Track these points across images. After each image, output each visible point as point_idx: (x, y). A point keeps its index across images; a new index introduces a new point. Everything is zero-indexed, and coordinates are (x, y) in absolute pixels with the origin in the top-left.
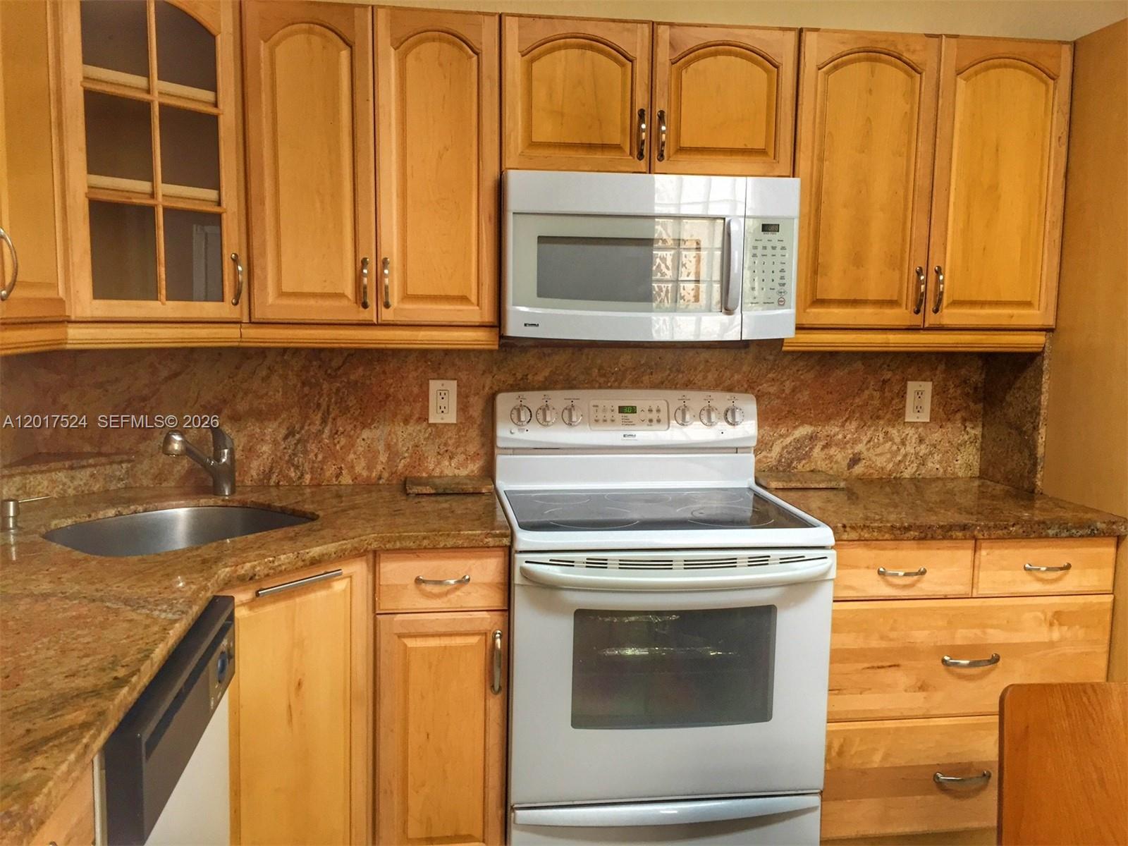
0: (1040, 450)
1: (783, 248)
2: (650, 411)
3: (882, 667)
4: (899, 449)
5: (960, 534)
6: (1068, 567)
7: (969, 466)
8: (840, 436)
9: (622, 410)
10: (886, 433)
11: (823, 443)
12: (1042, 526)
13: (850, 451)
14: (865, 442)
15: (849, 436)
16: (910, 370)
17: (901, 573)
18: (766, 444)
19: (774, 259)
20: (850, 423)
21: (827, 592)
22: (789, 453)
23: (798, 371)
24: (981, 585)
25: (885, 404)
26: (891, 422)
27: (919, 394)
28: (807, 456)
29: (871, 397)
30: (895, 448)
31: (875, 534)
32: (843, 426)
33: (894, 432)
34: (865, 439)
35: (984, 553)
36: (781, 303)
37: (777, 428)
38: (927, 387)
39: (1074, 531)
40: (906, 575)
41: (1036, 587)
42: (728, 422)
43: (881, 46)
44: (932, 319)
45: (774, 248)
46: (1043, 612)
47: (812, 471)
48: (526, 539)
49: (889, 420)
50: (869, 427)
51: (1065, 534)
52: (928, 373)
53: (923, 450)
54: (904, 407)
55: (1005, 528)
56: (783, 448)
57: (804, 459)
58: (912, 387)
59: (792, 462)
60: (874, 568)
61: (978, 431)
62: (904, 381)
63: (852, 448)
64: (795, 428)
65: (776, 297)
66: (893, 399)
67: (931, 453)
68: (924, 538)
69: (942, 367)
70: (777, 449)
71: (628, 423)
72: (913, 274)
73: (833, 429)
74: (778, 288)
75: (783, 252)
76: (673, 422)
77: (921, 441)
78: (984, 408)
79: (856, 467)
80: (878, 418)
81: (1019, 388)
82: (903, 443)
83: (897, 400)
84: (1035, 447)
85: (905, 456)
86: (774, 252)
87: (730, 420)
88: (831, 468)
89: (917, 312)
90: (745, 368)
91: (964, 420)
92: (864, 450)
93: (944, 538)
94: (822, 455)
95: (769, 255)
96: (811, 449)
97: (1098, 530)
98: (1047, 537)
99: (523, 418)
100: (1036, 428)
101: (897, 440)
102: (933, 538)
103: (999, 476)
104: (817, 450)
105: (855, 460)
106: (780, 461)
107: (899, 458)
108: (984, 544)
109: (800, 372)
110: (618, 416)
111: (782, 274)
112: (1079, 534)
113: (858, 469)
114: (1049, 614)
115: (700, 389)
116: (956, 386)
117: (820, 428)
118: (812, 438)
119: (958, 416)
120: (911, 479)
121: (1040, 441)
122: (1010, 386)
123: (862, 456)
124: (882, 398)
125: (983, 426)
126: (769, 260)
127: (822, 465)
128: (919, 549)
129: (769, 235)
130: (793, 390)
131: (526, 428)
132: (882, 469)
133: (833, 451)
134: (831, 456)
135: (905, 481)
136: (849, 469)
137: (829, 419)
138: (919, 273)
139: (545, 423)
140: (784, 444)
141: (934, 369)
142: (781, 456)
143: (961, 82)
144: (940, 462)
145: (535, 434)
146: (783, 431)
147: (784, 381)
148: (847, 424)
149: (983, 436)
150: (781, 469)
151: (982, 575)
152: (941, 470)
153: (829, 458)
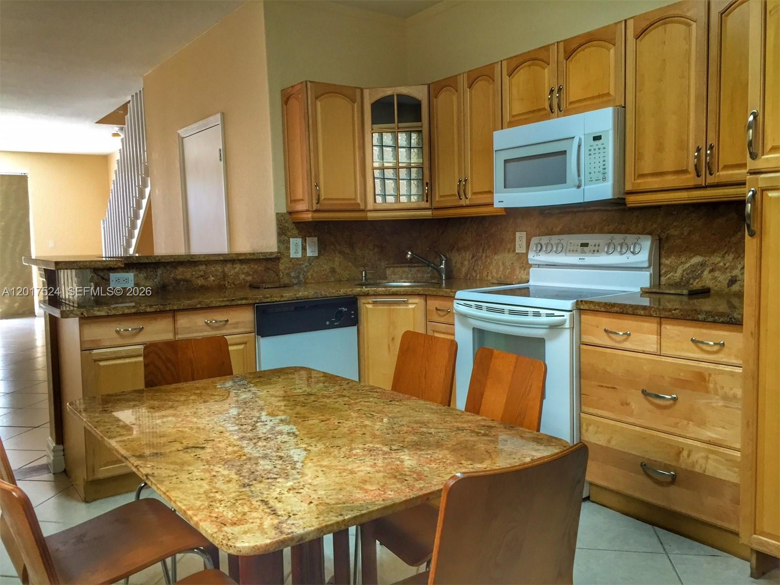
2: (595, 246)
6: (722, 345)
8: (722, 264)
9: (582, 245)
11: (710, 268)
12: (694, 312)
13: (729, 275)
14: (739, 269)
15: (728, 265)
18: (673, 268)
19: (599, 155)
20: (729, 255)
22: (687, 274)
28: (700, 276)
32: (723, 257)
34: (740, 266)
36: (604, 179)
37: (680, 256)
42: (631, 252)
44: (711, 180)
45: (599, 149)
63: (731, 272)
65: (601, 176)
71: (583, 252)
73: (716, 259)
74: (602, 171)
75: (604, 150)
79: (734, 286)
88: (716, 286)
89: (699, 176)
92: (739, 274)
94: (710, 276)
95: (597, 153)
96: (702, 272)
104: (706, 273)
105: (733, 281)
108: (665, 322)
109: (693, 221)
110: (579, 248)
111: (604, 163)
117: (708, 258)
118: (703, 265)
129: (597, 142)
131: (539, 254)
133: (717, 274)
136: (728, 287)
137: (714, 252)
139: (547, 252)
140: (684, 268)
142: (682, 276)
145: (543, 258)
146: (683, 260)
147: (683, 228)
150: (683, 284)
153: (715, 278)
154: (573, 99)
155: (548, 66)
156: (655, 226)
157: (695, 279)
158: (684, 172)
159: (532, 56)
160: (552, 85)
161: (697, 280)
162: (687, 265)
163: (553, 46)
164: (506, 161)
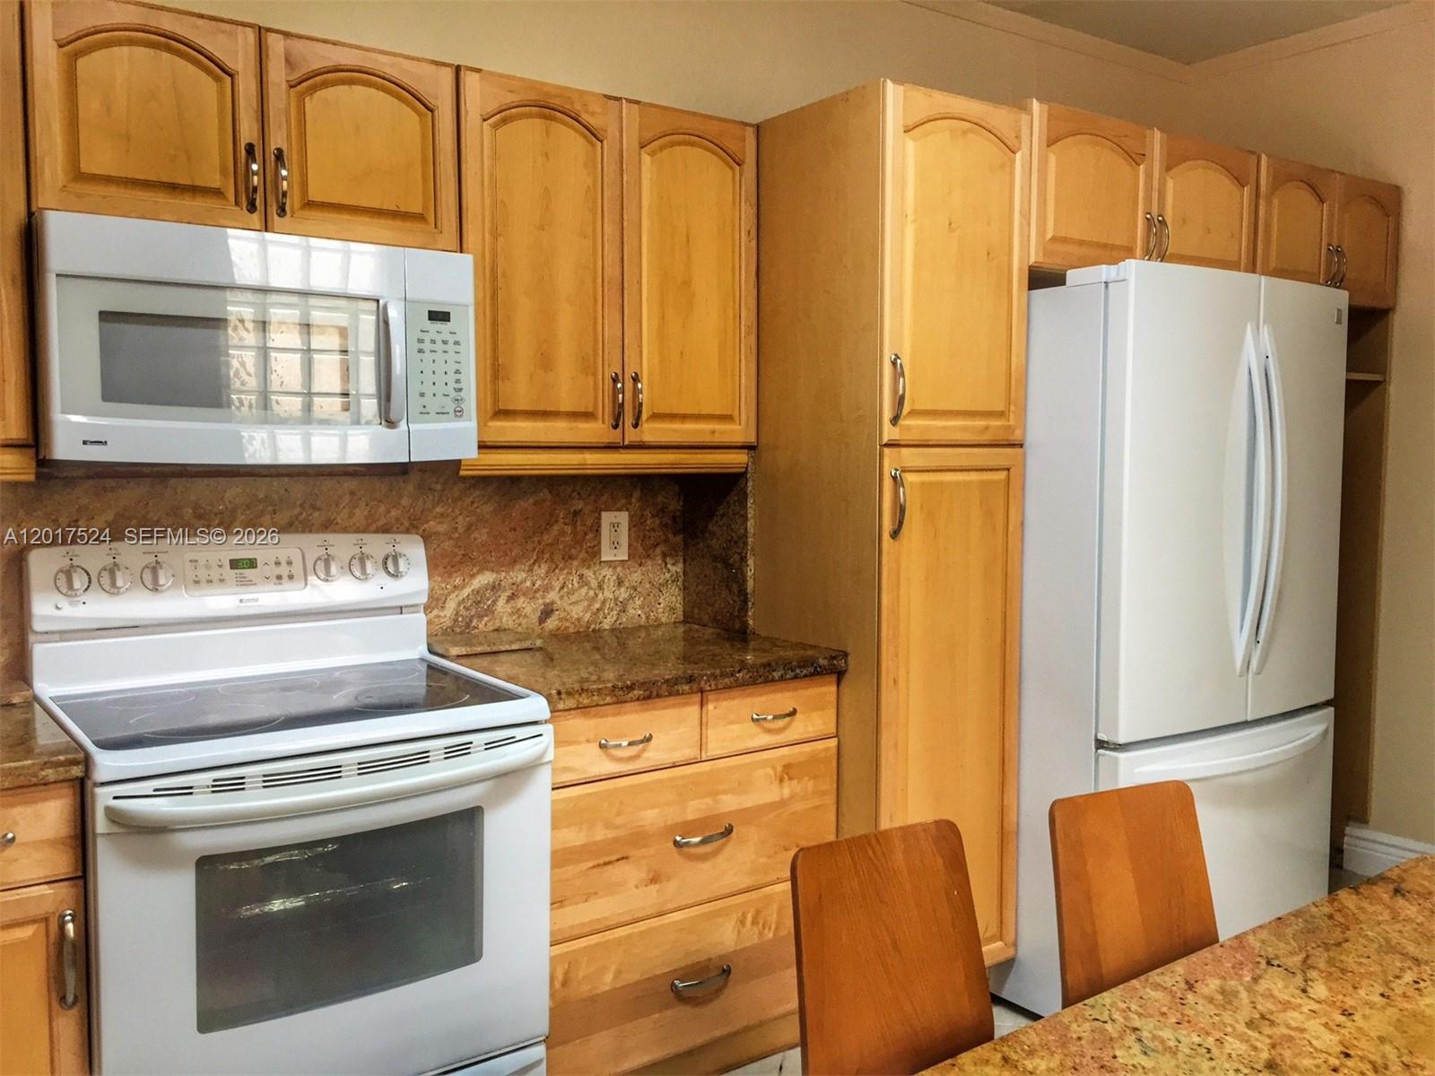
0: (750, 584)
1: (457, 343)
2: (278, 563)
3: (609, 863)
4: (596, 595)
5: (686, 688)
6: (794, 713)
7: (672, 609)
8: (528, 583)
9: (234, 564)
10: (581, 576)
11: (509, 593)
12: (768, 668)
13: (541, 601)
14: (557, 589)
15: (539, 583)
16: (604, 499)
17: (625, 743)
18: (438, 599)
19: (446, 356)
20: (539, 566)
21: (544, 778)
22: (467, 609)
23: (472, 503)
24: (710, 746)
25: (578, 542)
26: (586, 563)
27: (615, 526)
28: (490, 611)
29: (562, 533)
30: (591, 593)
31: (595, 698)
32: (531, 570)
33: (589, 574)
34: (557, 585)
35: (711, 707)
36: (459, 413)
37: (450, 576)
38: (623, 518)
39: (798, 671)
40: (630, 744)
41: (765, 739)
42: (389, 573)
43: (556, 102)
44: (632, 436)
45: (445, 342)
46: (774, 768)
47: (497, 630)
48: (108, 764)
49: (584, 561)
50: (562, 569)
51: (790, 674)
52: (623, 501)
53: (623, 594)
54: (600, 543)
55: (732, 675)
56: (459, 604)
57: (487, 615)
58: (607, 518)
59: (471, 621)
60: (594, 741)
61: (679, 568)
62: (598, 511)
63: (543, 597)
64: (473, 576)
65: (451, 407)
66: (586, 534)
67: (631, 597)
68: (649, 698)
69: (637, 494)
70: (451, 605)
71: (244, 583)
72: (608, 382)
73: (519, 575)
74: (453, 394)
75: (457, 348)
76: (312, 579)
77: (620, 583)
78: (685, 543)
79: (549, 621)
80: (571, 558)
81: (723, 515)
82: (600, 587)
83: (590, 536)
84: (745, 581)
85: (604, 603)
86: (445, 347)
87: (391, 569)
88: (520, 625)
89: (616, 427)
90: (405, 502)
91: (664, 555)
92: (556, 598)
93: (670, 694)
94: (508, 609)
95: (440, 351)
96: (495, 602)
97: (820, 667)
98: (773, 680)
99: (77, 585)
100: (743, 559)
101: (594, 583)
102: (658, 696)
103: (706, 618)
104: (501, 602)
105: (547, 612)
106: (456, 621)
107: (597, 606)
108: (711, 696)
109: (476, 505)
110: (231, 574)
111: (458, 376)
112: (803, 674)
113: (552, 623)
114: (779, 769)
115: (345, 530)
116: (653, 516)
117: (503, 574)
118: (495, 588)
119: (658, 551)
120: (612, 630)
121: (749, 574)
122: (711, 514)
123: (555, 607)
124: (574, 533)
125: (685, 561)
126: (440, 357)
127: (508, 622)
128: (642, 711)
129: (438, 326)
130: (469, 528)
131: (83, 599)
132: (578, 619)
133: (521, 602)
134: (519, 609)
135: (606, 633)
136: (540, 624)
137: (514, 562)
138: (615, 380)
139: (113, 589)
140: (461, 598)
141: (628, 497)
142: (456, 614)
143: (646, 159)
144: (642, 607)
145: (97, 607)
146: (458, 581)
147: (456, 517)
148: (536, 567)
149: (685, 573)
150: (458, 630)
151: (711, 733)
152: (643, 617)
153: (517, 612)
154: (314, 195)
155: (230, 78)
157: (480, 617)
158: (588, 416)
159: (167, 23)
160: (248, 132)
161: (486, 619)
162: (466, 592)
163: (249, 30)
164: (105, 316)
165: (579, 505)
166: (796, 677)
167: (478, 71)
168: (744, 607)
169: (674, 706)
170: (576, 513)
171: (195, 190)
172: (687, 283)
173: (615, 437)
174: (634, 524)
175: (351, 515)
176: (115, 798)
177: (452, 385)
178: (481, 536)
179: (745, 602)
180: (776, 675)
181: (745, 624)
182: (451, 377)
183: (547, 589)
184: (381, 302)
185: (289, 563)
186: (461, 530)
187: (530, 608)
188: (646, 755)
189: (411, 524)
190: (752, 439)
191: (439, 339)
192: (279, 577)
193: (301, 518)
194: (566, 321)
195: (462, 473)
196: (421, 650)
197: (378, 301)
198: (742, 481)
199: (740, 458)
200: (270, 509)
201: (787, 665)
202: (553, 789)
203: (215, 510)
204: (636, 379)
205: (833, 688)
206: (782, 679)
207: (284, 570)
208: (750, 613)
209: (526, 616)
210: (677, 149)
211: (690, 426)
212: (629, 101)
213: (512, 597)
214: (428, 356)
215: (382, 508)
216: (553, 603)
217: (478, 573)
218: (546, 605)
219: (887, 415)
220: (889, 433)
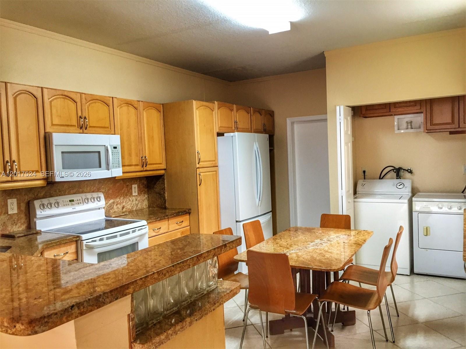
0: (166, 197)
1: (118, 153)
2: (77, 200)
4: (132, 203)
5: (166, 218)
6: (183, 222)
7: (146, 205)
8: (120, 201)
9: (70, 201)
10: (129, 199)
11: (116, 204)
12: (178, 213)
13: (122, 205)
15: (121, 201)
16: (132, 182)
17: (156, 229)
19: (116, 156)
21: (147, 236)
22: (109, 208)
24: (170, 228)
25: (128, 191)
26: (130, 196)
27: (135, 188)
28: (113, 208)
29: (125, 190)
30: (131, 203)
31: (153, 220)
32: (120, 198)
33: (130, 198)
34: (125, 201)
35: (170, 221)
38: (136, 186)
40: (158, 229)
41: (178, 227)
42: (98, 201)
43: (129, 103)
46: (180, 232)
47: (114, 212)
49: (129, 196)
50: (125, 198)
52: (136, 182)
53: (137, 202)
54: (132, 192)
56: (107, 207)
58: (133, 186)
60: (151, 229)
61: (146, 196)
62: (131, 185)
63: (122, 204)
64: (109, 201)
65: (118, 165)
66: (129, 190)
67: (139, 203)
71: (72, 205)
72: (141, 158)
73: (118, 200)
74: (118, 163)
76: (85, 203)
77: (136, 200)
78: (148, 190)
79: (124, 209)
80: (127, 195)
81: (158, 184)
82: (133, 201)
83: (130, 190)
84: (165, 197)
85: (133, 205)
86: (116, 154)
87: (98, 199)
89: (142, 167)
90: (96, 185)
91: (144, 193)
92: (125, 204)
93: (164, 219)
96: (114, 206)
97: (187, 212)
100: (164, 193)
101: (132, 201)
102: (162, 219)
103: (155, 206)
104: (115, 206)
105: (123, 208)
107: (132, 205)
108: (170, 219)
110: (70, 203)
113: (124, 210)
114: (181, 233)
116: (142, 185)
117: (115, 200)
118: (114, 203)
119: (143, 192)
120: (135, 210)
121: (166, 195)
122: (155, 184)
123: (125, 206)
124: (127, 190)
125: (148, 194)
127: (116, 210)
129: (115, 149)
131: (45, 210)
132: (129, 209)
133: (118, 206)
136: (122, 210)
137: (117, 197)
139: (51, 208)
141: (137, 181)
143: (144, 112)
144: (140, 205)
145: (48, 212)
146: (107, 202)
147: (107, 188)
148: (121, 198)
149: (148, 197)
150: (107, 212)
151: (170, 226)
152: (141, 207)
153: (118, 208)
154: (91, 125)
155: (76, 103)
156: (95, 188)
157: (111, 209)
158: (137, 165)
159: (66, 94)
160: (80, 114)
161: (112, 210)
162: (108, 204)
163: (79, 94)
164: (62, 152)
165: (128, 184)
166: (183, 214)
167: (116, 98)
168: (165, 203)
169: (164, 221)
170: (127, 185)
171: (71, 126)
172: (153, 137)
173: (142, 169)
174: (139, 187)
175: (87, 189)
176: (86, 243)
177: (118, 161)
178: (111, 192)
179: (165, 201)
180: (180, 214)
181: (166, 206)
182: (118, 159)
183: (123, 202)
184: (106, 146)
185: (80, 200)
186: (107, 191)
187: (120, 207)
188: (160, 231)
189: (98, 190)
190: (165, 168)
191: (115, 152)
192: (78, 203)
193: (78, 190)
194: (133, 146)
195: (116, 179)
196: (104, 217)
197: (105, 146)
198: (163, 176)
199: (163, 172)
200: (72, 189)
201: (182, 212)
202: (149, 238)
203: (63, 190)
204: (145, 157)
205: (189, 216)
206: (181, 215)
207: (79, 201)
208: (166, 204)
209: (119, 209)
210: (150, 110)
211: (155, 166)
212: (141, 101)
213: (116, 205)
214: (114, 156)
215: (92, 187)
216: (124, 205)
217: (110, 200)
218: (123, 206)
219: (197, 162)
220: (198, 166)
